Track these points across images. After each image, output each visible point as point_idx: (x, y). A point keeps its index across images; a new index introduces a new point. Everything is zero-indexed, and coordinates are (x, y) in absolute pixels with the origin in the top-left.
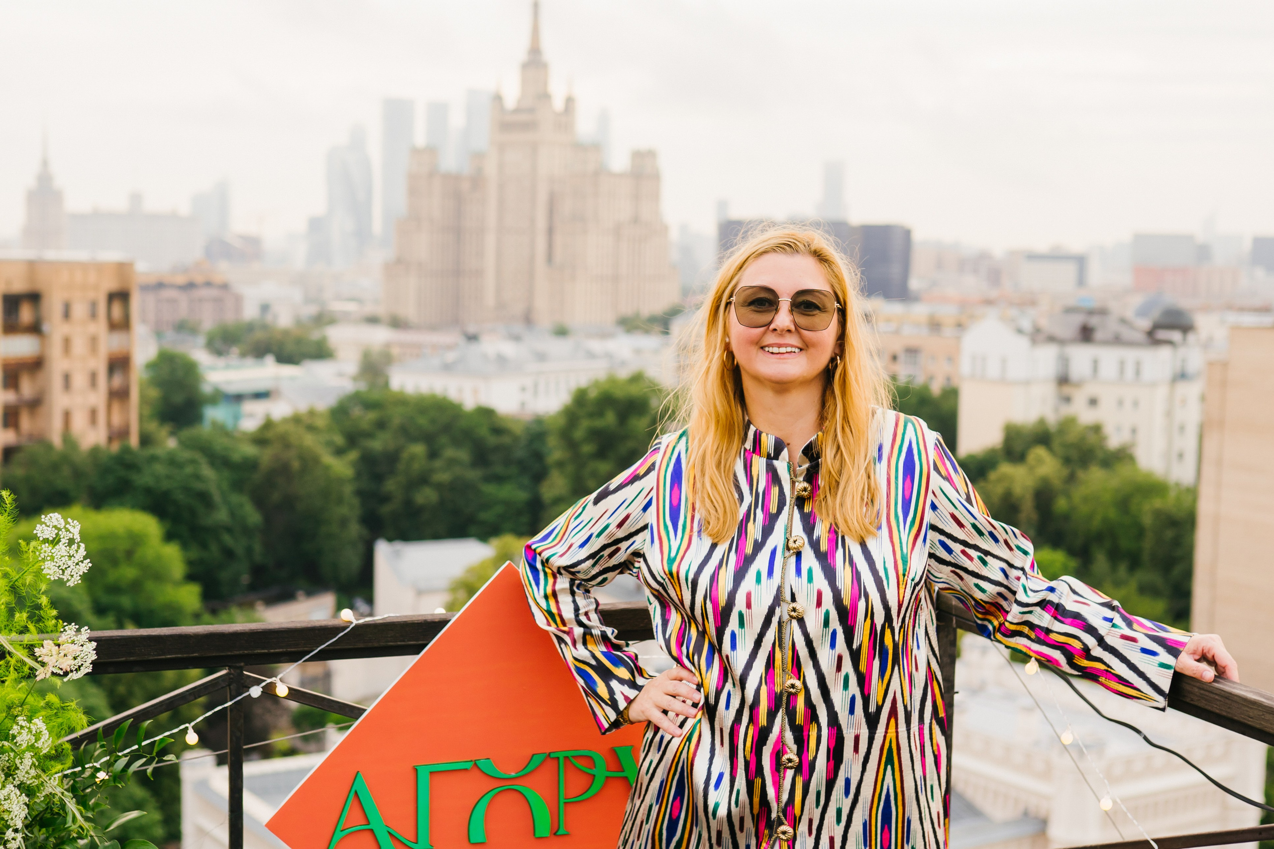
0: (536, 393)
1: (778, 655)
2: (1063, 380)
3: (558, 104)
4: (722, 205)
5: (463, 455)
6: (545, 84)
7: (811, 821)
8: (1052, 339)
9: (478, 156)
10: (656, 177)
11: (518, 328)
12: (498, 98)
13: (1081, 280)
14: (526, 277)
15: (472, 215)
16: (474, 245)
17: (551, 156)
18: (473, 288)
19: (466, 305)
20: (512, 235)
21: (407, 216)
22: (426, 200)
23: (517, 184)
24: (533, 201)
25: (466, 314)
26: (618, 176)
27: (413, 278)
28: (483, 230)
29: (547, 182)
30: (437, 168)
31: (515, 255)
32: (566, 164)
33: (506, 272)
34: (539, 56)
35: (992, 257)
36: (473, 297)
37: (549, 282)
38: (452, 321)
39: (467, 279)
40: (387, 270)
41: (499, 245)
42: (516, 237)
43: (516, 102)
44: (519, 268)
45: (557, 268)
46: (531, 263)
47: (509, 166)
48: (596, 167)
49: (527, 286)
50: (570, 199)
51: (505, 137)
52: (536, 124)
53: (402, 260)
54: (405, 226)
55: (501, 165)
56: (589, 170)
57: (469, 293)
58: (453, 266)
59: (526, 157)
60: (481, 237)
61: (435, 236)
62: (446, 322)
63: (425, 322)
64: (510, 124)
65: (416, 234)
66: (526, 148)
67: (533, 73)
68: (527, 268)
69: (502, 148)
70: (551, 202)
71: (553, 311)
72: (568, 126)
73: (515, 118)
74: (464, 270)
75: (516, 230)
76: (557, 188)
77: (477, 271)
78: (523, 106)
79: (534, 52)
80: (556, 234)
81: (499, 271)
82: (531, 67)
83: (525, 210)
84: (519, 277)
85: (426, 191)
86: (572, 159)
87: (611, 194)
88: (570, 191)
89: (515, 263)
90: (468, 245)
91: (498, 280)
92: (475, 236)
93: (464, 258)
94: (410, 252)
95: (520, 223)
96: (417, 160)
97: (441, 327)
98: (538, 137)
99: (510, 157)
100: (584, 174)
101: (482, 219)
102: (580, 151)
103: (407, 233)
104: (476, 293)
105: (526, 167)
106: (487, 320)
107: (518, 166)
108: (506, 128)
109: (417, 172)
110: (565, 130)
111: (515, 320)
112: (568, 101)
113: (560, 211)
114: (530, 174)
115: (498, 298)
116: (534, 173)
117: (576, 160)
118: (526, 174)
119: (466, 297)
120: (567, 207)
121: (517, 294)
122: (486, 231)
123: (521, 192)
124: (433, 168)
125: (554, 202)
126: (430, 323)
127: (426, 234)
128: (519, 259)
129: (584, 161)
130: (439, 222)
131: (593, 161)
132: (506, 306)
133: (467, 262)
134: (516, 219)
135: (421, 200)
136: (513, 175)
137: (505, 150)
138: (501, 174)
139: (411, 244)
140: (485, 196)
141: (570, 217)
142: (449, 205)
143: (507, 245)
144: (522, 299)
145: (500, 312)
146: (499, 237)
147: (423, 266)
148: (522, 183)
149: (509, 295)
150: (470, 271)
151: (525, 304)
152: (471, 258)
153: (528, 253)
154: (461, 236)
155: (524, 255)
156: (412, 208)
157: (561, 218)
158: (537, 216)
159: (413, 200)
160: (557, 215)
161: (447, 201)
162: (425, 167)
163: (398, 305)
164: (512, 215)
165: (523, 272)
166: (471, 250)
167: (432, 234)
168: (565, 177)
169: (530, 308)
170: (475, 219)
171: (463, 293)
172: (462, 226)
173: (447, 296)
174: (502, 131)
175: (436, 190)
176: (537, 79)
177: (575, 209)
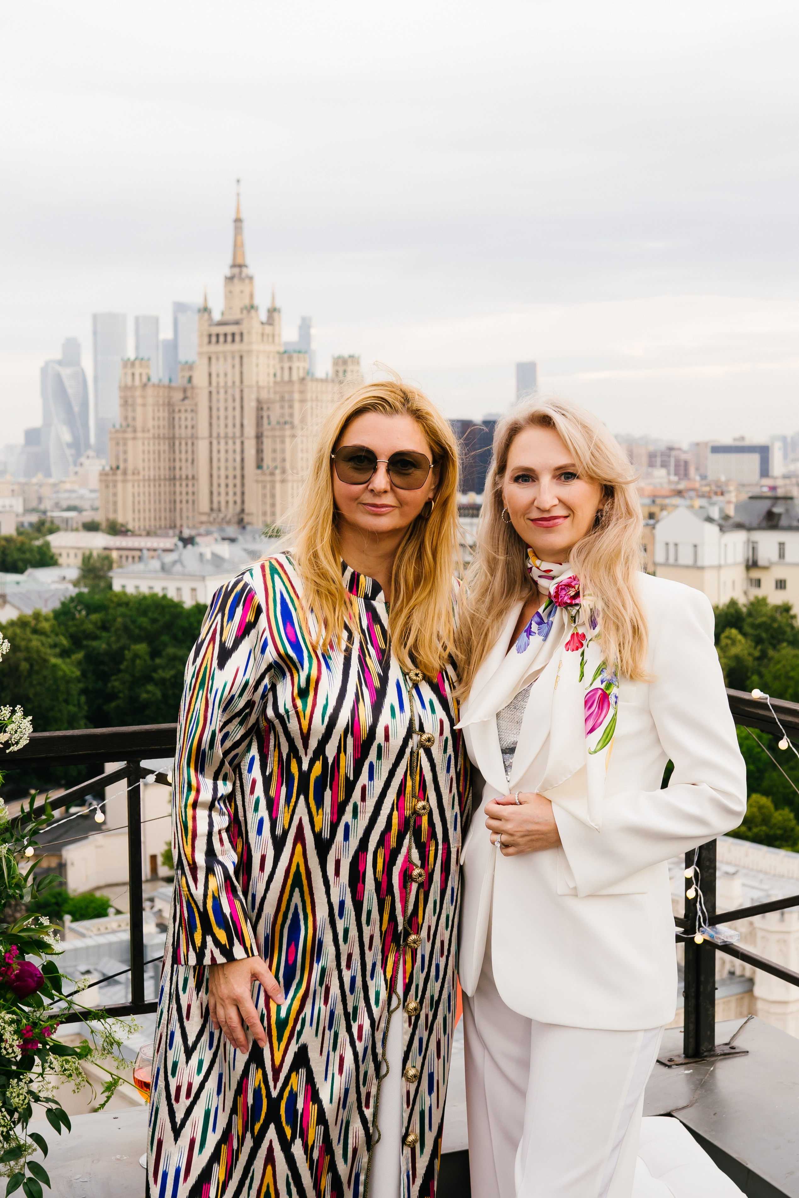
1: (409, 783)
2: (752, 565)
3: (263, 316)
5: (184, 653)
6: (252, 296)
7: (429, 927)
8: (740, 526)
9: (190, 367)
11: (232, 531)
12: (205, 310)
13: (765, 472)
14: (238, 481)
15: (183, 423)
16: (187, 452)
17: (257, 365)
18: (187, 493)
19: (181, 510)
20: (222, 442)
21: (121, 426)
22: (139, 410)
23: (226, 392)
24: (242, 408)
25: (181, 518)
26: (322, 381)
27: (129, 485)
28: (194, 438)
29: (255, 389)
30: (149, 379)
31: (227, 460)
32: (272, 372)
33: (219, 477)
34: (244, 270)
35: (679, 449)
36: (187, 502)
37: (260, 485)
38: (168, 526)
39: (181, 485)
40: (104, 478)
41: (211, 451)
42: (226, 443)
43: (223, 314)
44: (231, 474)
45: (268, 472)
46: (242, 468)
47: (218, 375)
48: (302, 374)
49: (238, 490)
50: (277, 406)
51: (213, 348)
52: (242, 334)
53: (118, 468)
54: (120, 435)
55: (210, 375)
56: (295, 377)
57: (184, 498)
58: (167, 472)
59: (233, 366)
60: (193, 444)
61: (149, 444)
62: (163, 526)
63: (142, 527)
64: (218, 336)
65: (130, 443)
66: (233, 358)
67: (237, 286)
68: (238, 473)
69: (210, 359)
70: (260, 409)
71: (265, 514)
72: (273, 336)
73: (222, 330)
74: (178, 476)
75: (226, 437)
76: (264, 395)
77: (190, 477)
78: (229, 317)
79: (238, 265)
80: (265, 440)
81: (211, 476)
82: (236, 281)
83: (234, 417)
84: (231, 482)
85: (139, 401)
86: (278, 367)
87: (317, 399)
88: (278, 397)
89: (227, 469)
90: (180, 452)
91: (211, 484)
92: (186, 444)
93: (177, 465)
94: (125, 461)
95: (230, 430)
96: (129, 372)
97: (159, 532)
98: (244, 347)
99: (218, 367)
100: (290, 381)
101: (193, 427)
102: (286, 359)
103: (121, 442)
104: (190, 498)
105: (234, 376)
106: (202, 523)
107: (226, 375)
108: (214, 339)
109: (129, 383)
110: (270, 339)
111: (229, 523)
112: (273, 311)
113: (268, 417)
114: (238, 383)
115: (211, 502)
116: (242, 381)
117: (282, 368)
118: (234, 383)
119: (181, 502)
120: (275, 413)
121: (231, 498)
122: (197, 438)
123: (230, 399)
124: (144, 379)
125: (262, 409)
126: (147, 527)
127: (140, 442)
128: (230, 464)
129: (290, 369)
130: (152, 431)
131: (298, 368)
132: (219, 510)
133: (181, 469)
134: (226, 426)
135: (134, 410)
136: (222, 384)
137: (214, 361)
138: (210, 383)
139: (125, 452)
140: (196, 405)
141: (278, 423)
142: (161, 414)
143: (219, 451)
144: (235, 502)
145: (214, 515)
146: (211, 443)
147: (139, 473)
148: (230, 391)
149: (223, 499)
150: (184, 477)
151: (238, 507)
152: (183, 464)
153: (238, 458)
154: (174, 444)
155: (235, 460)
156: (126, 418)
157: (269, 423)
158: (246, 422)
159: (127, 410)
160: (265, 421)
161: (159, 411)
162: (137, 378)
163: (115, 511)
164: (222, 422)
165: (235, 477)
166: (183, 456)
167: (146, 442)
168: (271, 384)
169: (243, 511)
170: (186, 427)
171: (178, 499)
172: (174, 434)
173: (162, 502)
174: (210, 342)
175: (150, 401)
176: (242, 292)
177: (283, 415)
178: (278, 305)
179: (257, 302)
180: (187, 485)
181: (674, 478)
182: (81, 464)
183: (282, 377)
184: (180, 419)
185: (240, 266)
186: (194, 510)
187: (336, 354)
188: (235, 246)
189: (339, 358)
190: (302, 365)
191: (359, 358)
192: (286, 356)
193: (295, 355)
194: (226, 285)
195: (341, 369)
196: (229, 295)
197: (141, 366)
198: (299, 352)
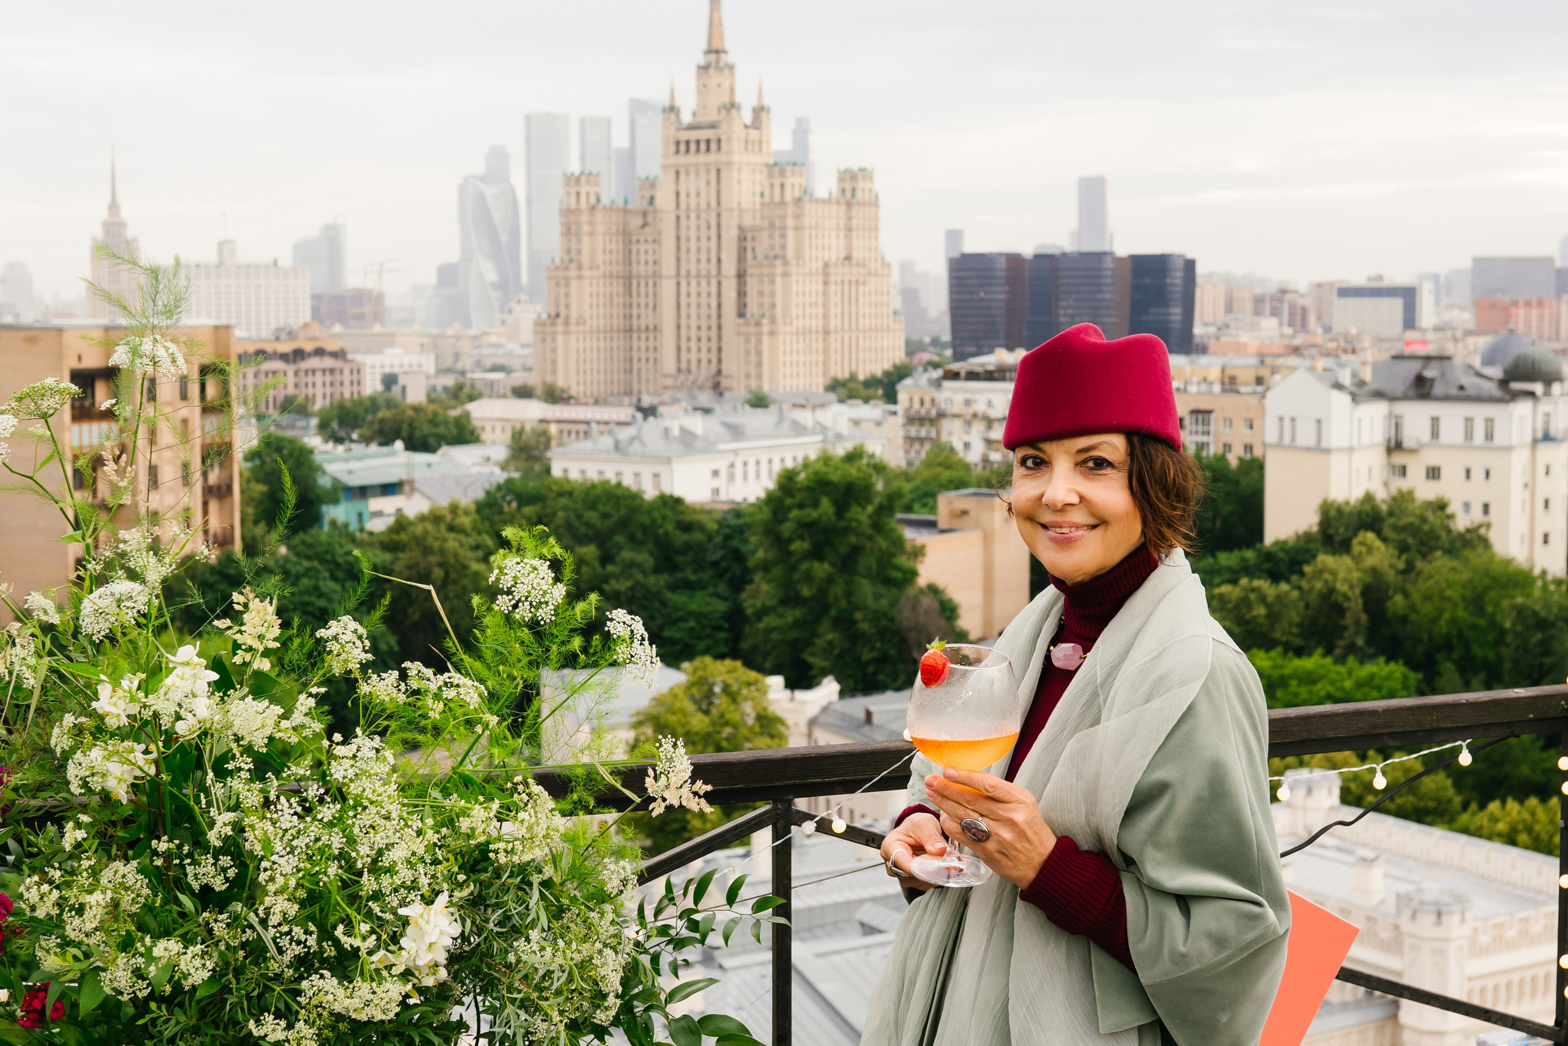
0: (731, 478)
2: (1395, 446)
3: (747, 117)
4: (954, 236)
5: (644, 558)
6: (732, 90)
8: (1378, 395)
9: (651, 183)
10: (875, 204)
11: (705, 398)
12: (672, 110)
13: (1410, 323)
14: (714, 333)
15: (642, 257)
16: (647, 295)
17: (739, 182)
18: (647, 349)
19: (639, 370)
20: (693, 282)
21: (562, 261)
22: (586, 240)
23: (698, 217)
24: (719, 237)
25: (639, 382)
26: (823, 201)
27: (573, 338)
28: (656, 276)
29: (736, 213)
30: (598, 200)
31: (699, 306)
32: (758, 190)
33: (689, 327)
34: (723, 56)
35: (1296, 292)
36: (647, 360)
37: (742, 339)
38: (622, 391)
39: (639, 338)
40: (539, 329)
41: (678, 294)
42: (699, 284)
43: (694, 114)
44: (704, 323)
45: (753, 321)
46: (719, 316)
47: (688, 195)
48: (797, 194)
49: (714, 345)
50: (765, 235)
51: (682, 159)
52: (719, 141)
53: (558, 315)
54: (561, 273)
55: (678, 194)
56: (788, 197)
57: (643, 355)
58: (622, 322)
59: (708, 183)
60: (655, 285)
61: (598, 285)
62: (616, 391)
63: (588, 394)
64: (688, 143)
65: (574, 284)
66: (708, 172)
67: (714, 79)
68: (714, 322)
69: (677, 173)
70: (742, 239)
71: (748, 376)
72: (760, 143)
73: (693, 135)
74: (635, 327)
75: (698, 276)
76: (748, 221)
77: (651, 327)
78: (702, 119)
79: (714, 50)
80: (749, 279)
81: (679, 326)
82: (712, 71)
83: (709, 250)
84: (704, 334)
85: (586, 228)
86: (766, 184)
87: (817, 226)
88: (766, 223)
89: (699, 317)
90: (639, 295)
91: (679, 337)
92: (647, 284)
93: (635, 311)
94: (568, 306)
95: (703, 266)
96: (573, 190)
97: (610, 399)
98: (722, 158)
99: (689, 184)
100: (783, 203)
101: (655, 262)
102: (776, 173)
103: (562, 282)
104: (651, 355)
105: (708, 194)
106: (666, 388)
107: (698, 194)
108: (683, 148)
109: (573, 205)
110: (757, 147)
111: (701, 388)
112: (759, 111)
113: (754, 249)
114: (713, 205)
115: (679, 360)
116: (719, 203)
117: (772, 185)
118: (709, 204)
119: (639, 360)
120: (763, 243)
121: (704, 356)
122: (660, 277)
123: (704, 226)
124: (593, 200)
125: (745, 239)
126: (595, 393)
127: (587, 282)
128: (704, 311)
129: (782, 186)
130: (602, 268)
131: (793, 185)
132: (689, 371)
133: (639, 317)
134: (698, 261)
135: (579, 241)
136: (693, 206)
137: (682, 176)
138: (678, 205)
139: (567, 295)
140: (660, 233)
141: (766, 257)
142: (614, 246)
143: (689, 294)
144: (710, 361)
145: (682, 378)
146: (678, 284)
147: (584, 323)
148: (704, 216)
149: (694, 356)
150: (643, 327)
151: (714, 368)
152: (643, 311)
153: (714, 304)
154: (630, 284)
155: (709, 306)
156: (569, 251)
157: (754, 258)
158: (724, 256)
159: (569, 240)
160: (749, 254)
161: (611, 241)
162: (583, 198)
163: (554, 372)
164: (693, 257)
165: (709, 328)
166: (643, 301)
167: (594, 282)
168: (758, 207)
169: (719, 372)
170: (647, 263)
171: (635, 356)
172: (630, 272)
173: (615, 360)
174: (677, 152)
175: (600, 228)
176: (719, 86)
177: (772, 247)
178: (766, 102)
179: (739, 98)
180: (647, 339)
181: (1288, 331)
182: (510, 311)
183: (772, 197)
184: (638, 252)
185: (717, 52)
186: (655, 370)
187: (842, 168)
188: (711, 25)
189: (846, 171)
190: (797, 181)
191: (872, 171)
192: (776, 169)
193: (789, 169)
194: (699, 77)
195: (848, 187)
196: (703, 89)
197: (588, 182)
198: (794, 164)
